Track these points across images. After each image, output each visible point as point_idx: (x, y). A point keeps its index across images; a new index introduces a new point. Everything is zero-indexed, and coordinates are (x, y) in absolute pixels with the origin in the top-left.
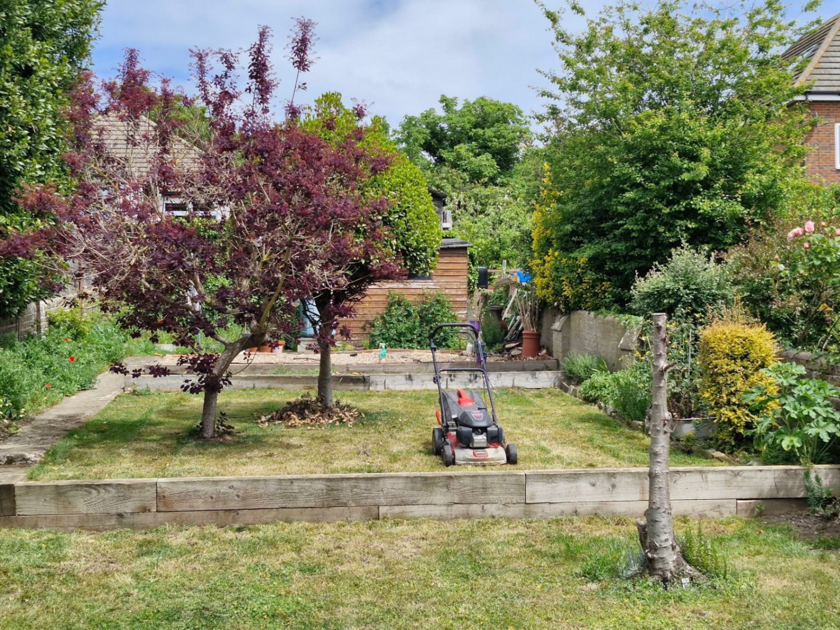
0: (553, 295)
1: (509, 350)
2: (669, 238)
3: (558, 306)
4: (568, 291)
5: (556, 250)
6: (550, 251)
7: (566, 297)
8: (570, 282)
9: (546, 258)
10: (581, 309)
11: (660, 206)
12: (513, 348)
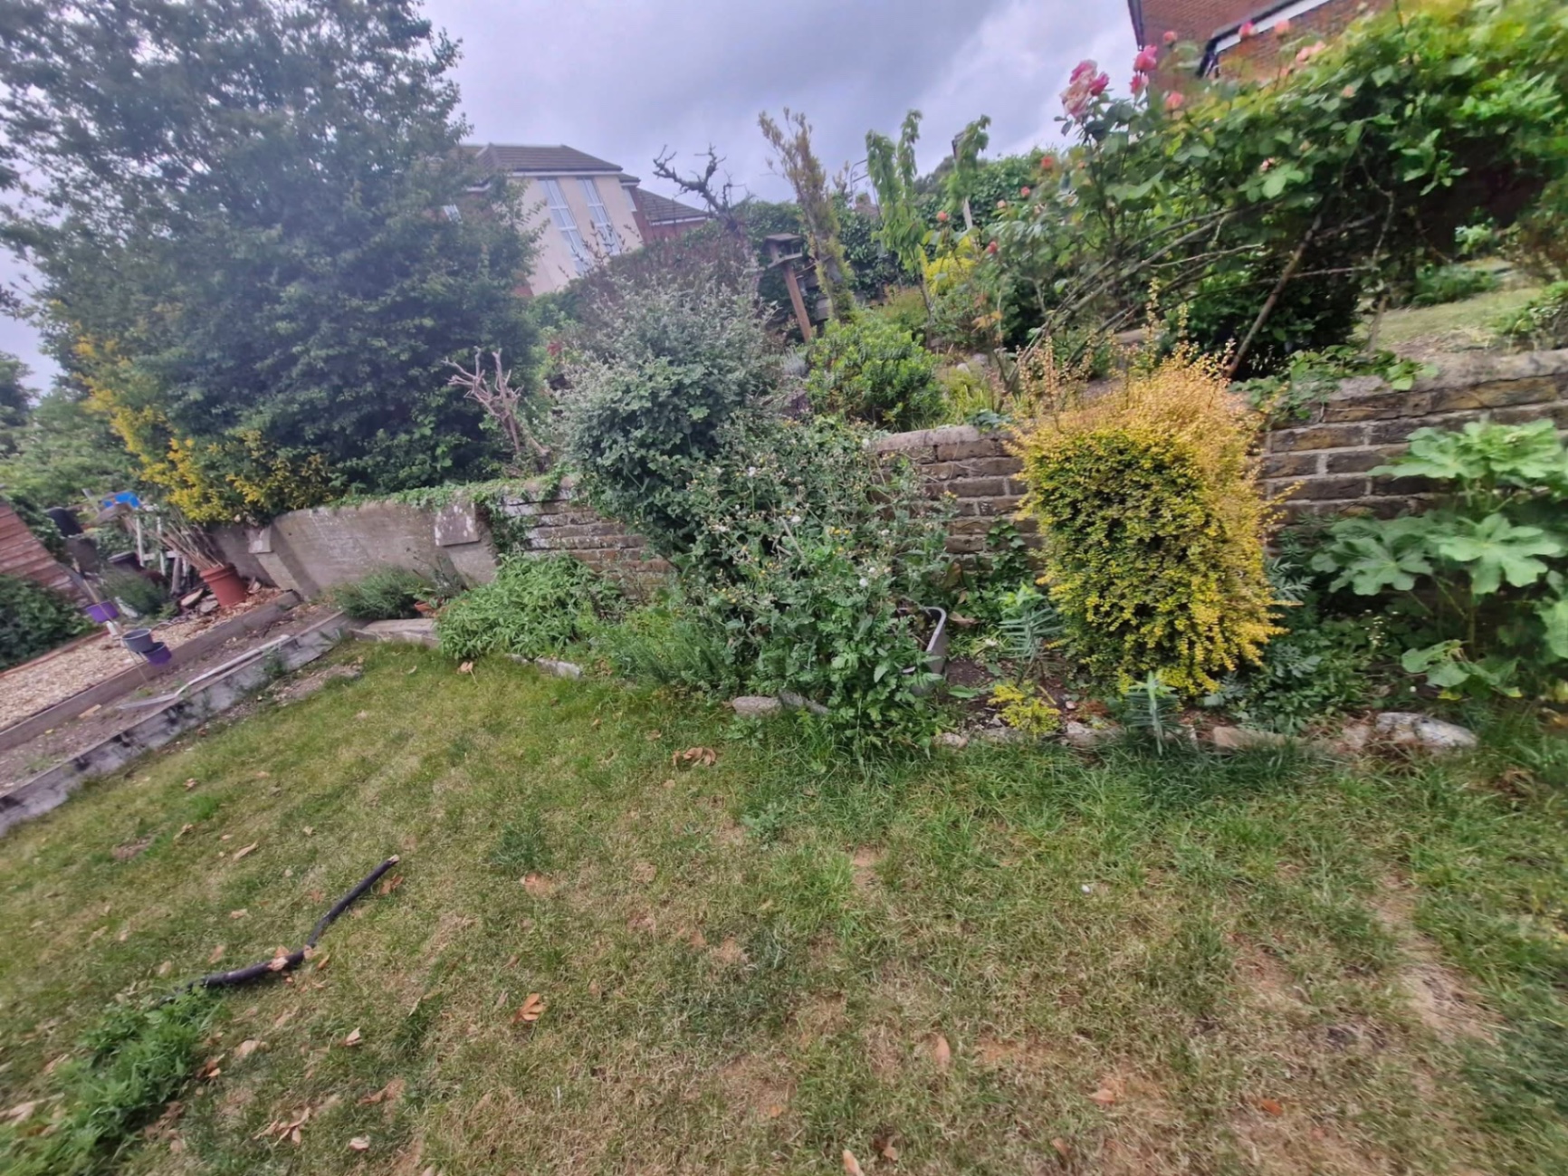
0: (225, 507)
1: (192, 606)
2: (397, 355)
3: (244, 519)
4: (252, 494)
5: (183, 438)
6: (174, 443)
7: (254, 503)
8: (248, 478)
9: (171, 455)
10: (290, 509)
11: (355, 302)
12: (197, 602)
